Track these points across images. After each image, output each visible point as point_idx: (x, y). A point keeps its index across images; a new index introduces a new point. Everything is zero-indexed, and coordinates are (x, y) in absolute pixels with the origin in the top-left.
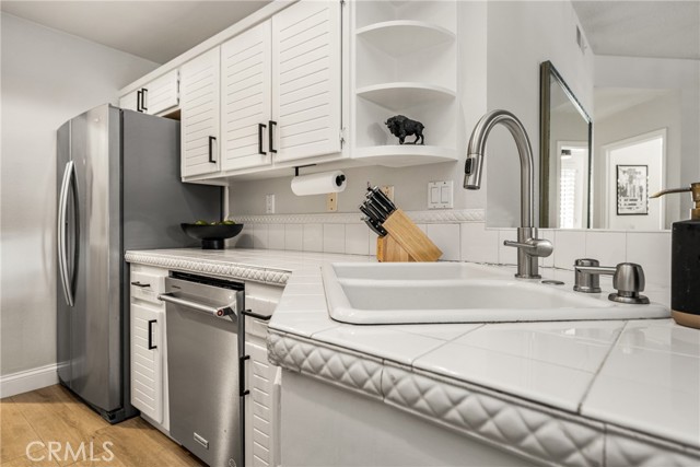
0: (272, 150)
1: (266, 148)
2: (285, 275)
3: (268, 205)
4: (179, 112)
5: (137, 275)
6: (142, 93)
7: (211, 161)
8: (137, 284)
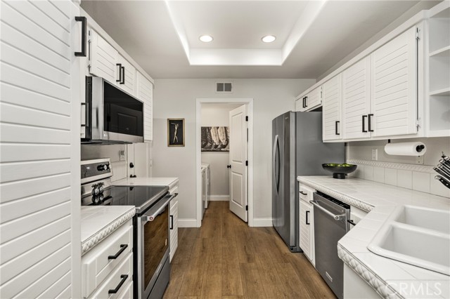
0: (370, 130)
1: (366, 129)
2: (371, 207)
3: (373, 155)
4: (322, 107)
5: (302, 188)
6: (305, 99)
7: (337, 134)
8: (302, 192)
